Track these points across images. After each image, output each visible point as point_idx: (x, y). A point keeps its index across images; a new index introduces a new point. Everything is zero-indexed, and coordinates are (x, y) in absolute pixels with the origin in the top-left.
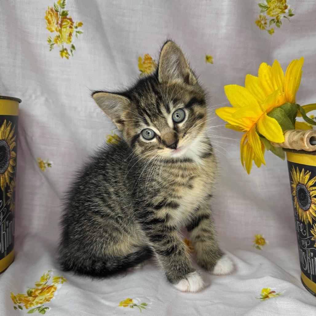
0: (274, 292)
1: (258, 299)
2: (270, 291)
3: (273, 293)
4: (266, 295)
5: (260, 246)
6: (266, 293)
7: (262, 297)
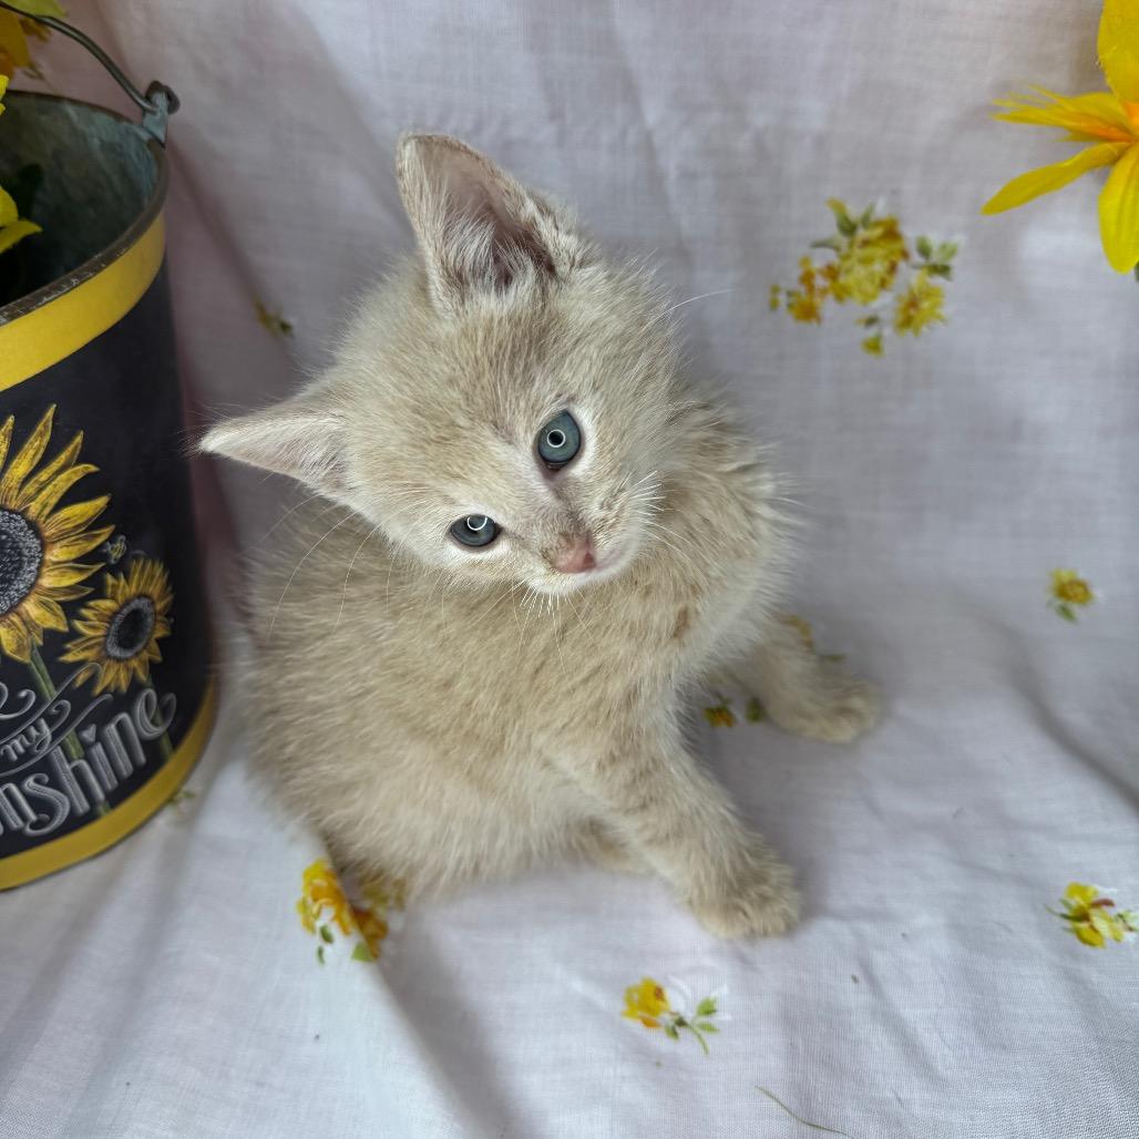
0: (1108, 903)
1: (1054, 913)
2: (1095, 899)
3: (1105, 908)
4: (1081, 908)
5: (1075, 608)
6: (1082, 903)
7: (1066, 911)
